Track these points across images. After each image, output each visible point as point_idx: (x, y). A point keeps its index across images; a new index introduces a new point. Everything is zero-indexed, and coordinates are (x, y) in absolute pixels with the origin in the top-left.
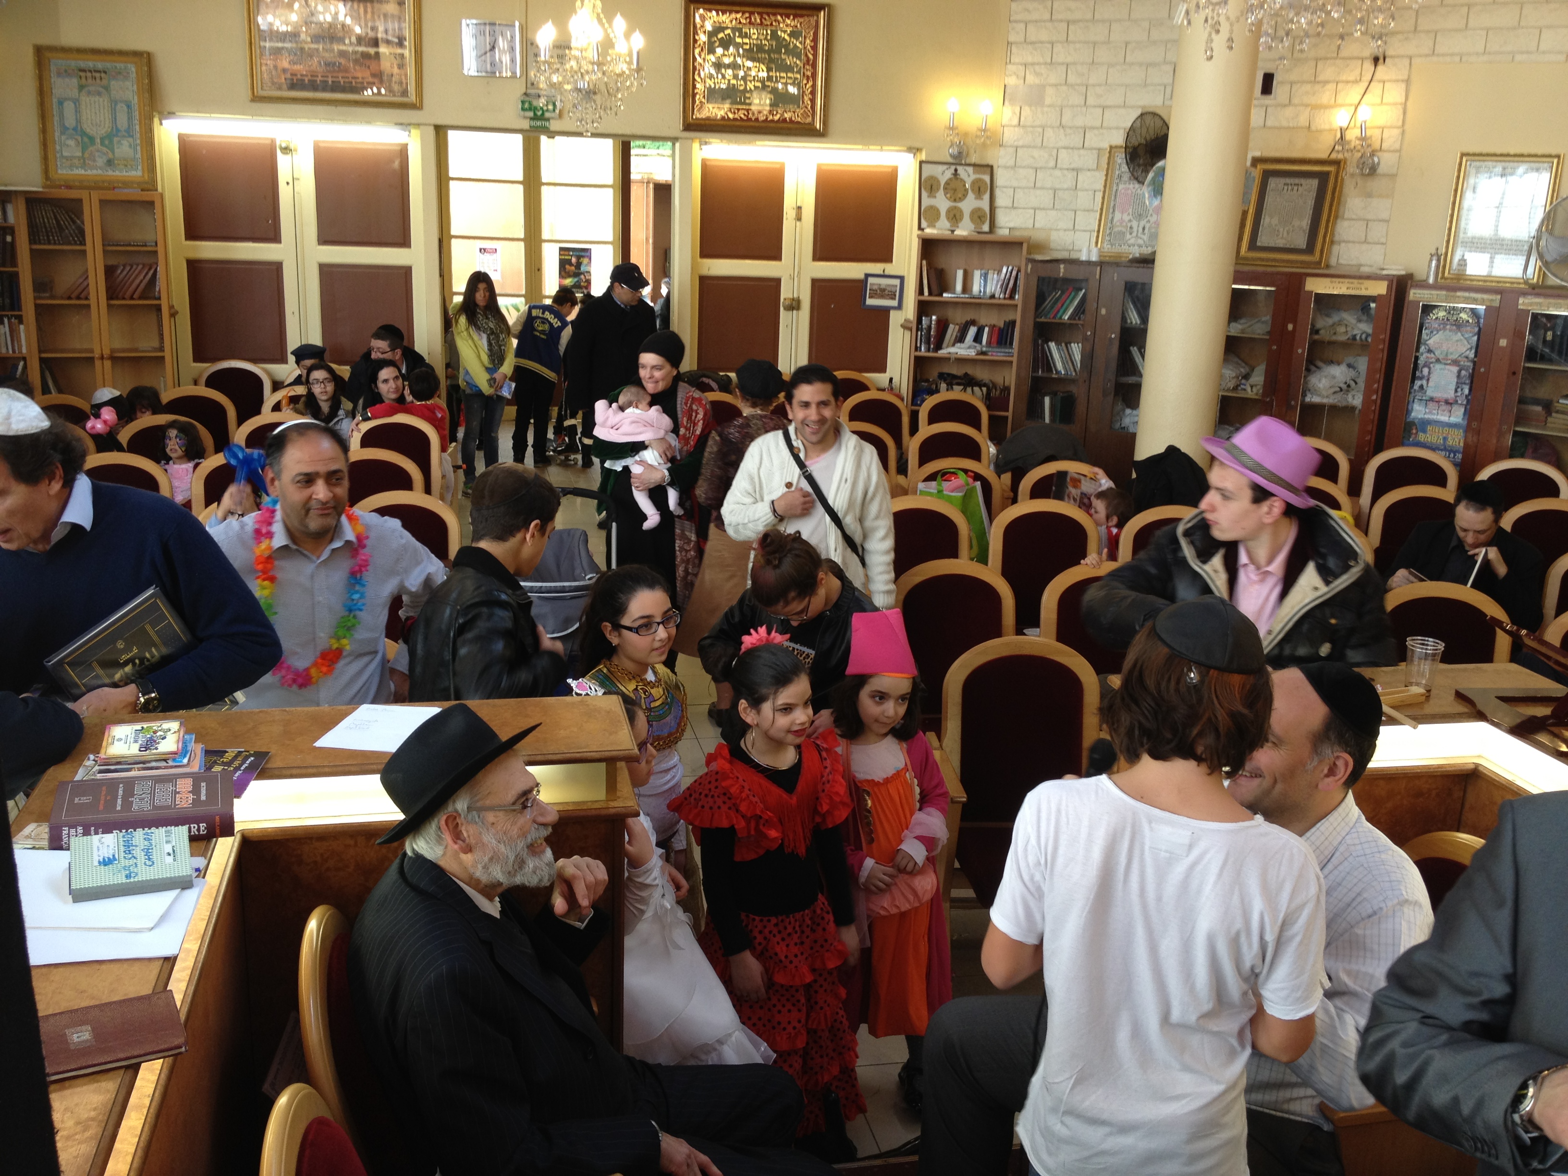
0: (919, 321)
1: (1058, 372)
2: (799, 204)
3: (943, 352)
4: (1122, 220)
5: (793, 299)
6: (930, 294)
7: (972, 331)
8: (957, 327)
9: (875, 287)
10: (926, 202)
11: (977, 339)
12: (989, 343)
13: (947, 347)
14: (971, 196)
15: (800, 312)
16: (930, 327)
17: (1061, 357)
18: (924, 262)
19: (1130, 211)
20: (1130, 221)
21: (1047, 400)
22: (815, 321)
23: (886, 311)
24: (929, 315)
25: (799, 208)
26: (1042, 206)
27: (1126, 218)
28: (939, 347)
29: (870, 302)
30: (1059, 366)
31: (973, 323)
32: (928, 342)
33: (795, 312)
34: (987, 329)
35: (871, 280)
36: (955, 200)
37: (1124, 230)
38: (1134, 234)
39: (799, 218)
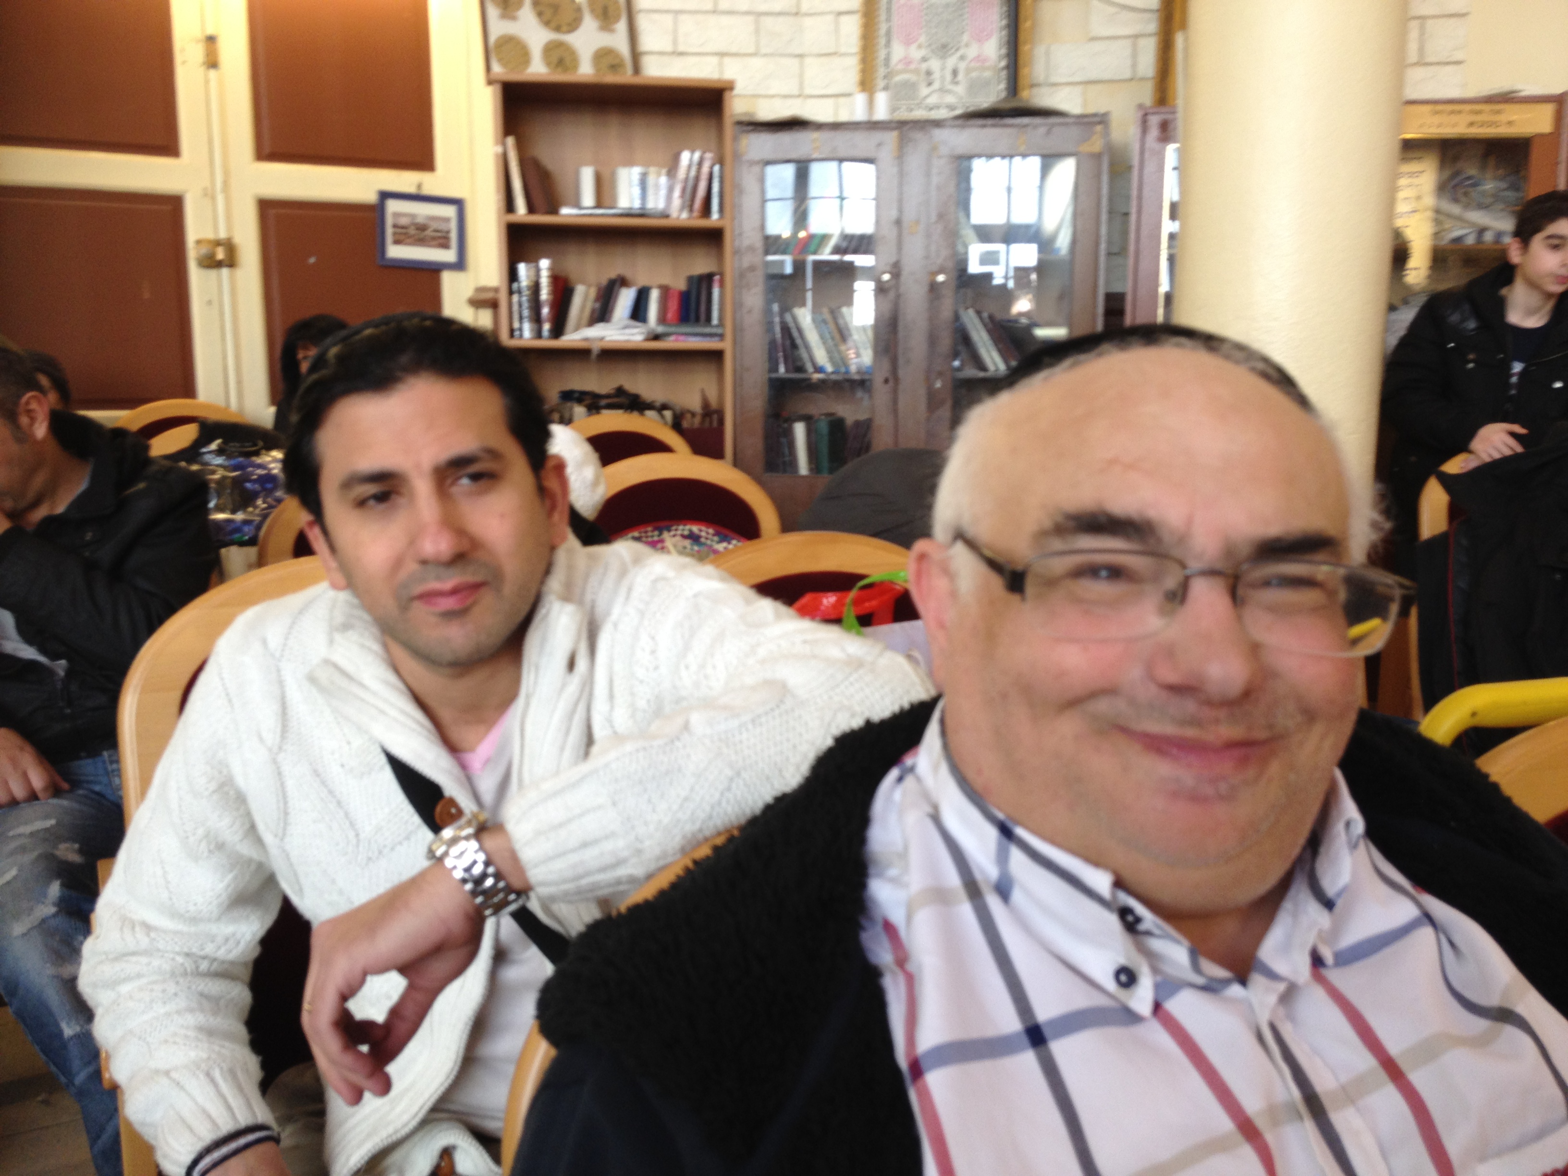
0: (513, 276)
1: (819, 369)
2: (210, 31)
3: (573, 338)
4: (907, 61)
5: (218, 243)
6: (531, 209)
7: (625, 299)
8: (593, 292)
9: (404, 221)
10: (499, 28)
11: (638, 313)
12: (662, 319)
13: (577, 328)
14: (589, 23)
15: (239, 273)
16: (536, 288)
17: (822, 337)
18: (510, 141)
19: (922, 39)
20: (924, 59)
21: (799, 430)
22: (276, 294)
23: (433, 271)
24: (531, 259)
25: (211, 40)
26: (734, 50)
27: (916, 53)
28: (558, 330)
29: (396, 252)
30: (821, 356)
31: (623, 282)
32: (537, 319)
33: (225, 271)
34: (654, 295)
35: (393, 206)
36: (558, 29)
37: (912, 77)
38: (936, 85)
39: (212, 63)
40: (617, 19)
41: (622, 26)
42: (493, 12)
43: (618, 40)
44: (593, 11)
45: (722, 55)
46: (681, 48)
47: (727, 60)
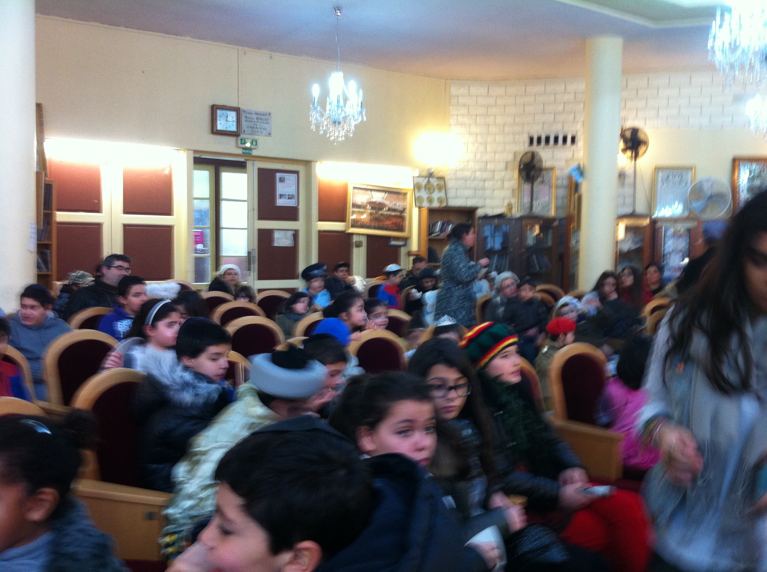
5: (359, 243)
10: (417, 194)
14: (436, 191)
15: (362, 248)
23: (400, 246)
29: (393, 243)
36: (430, 194)
41: (443, 191)
42: (416, 190)
43: (442, 194)
44: (438, 189)
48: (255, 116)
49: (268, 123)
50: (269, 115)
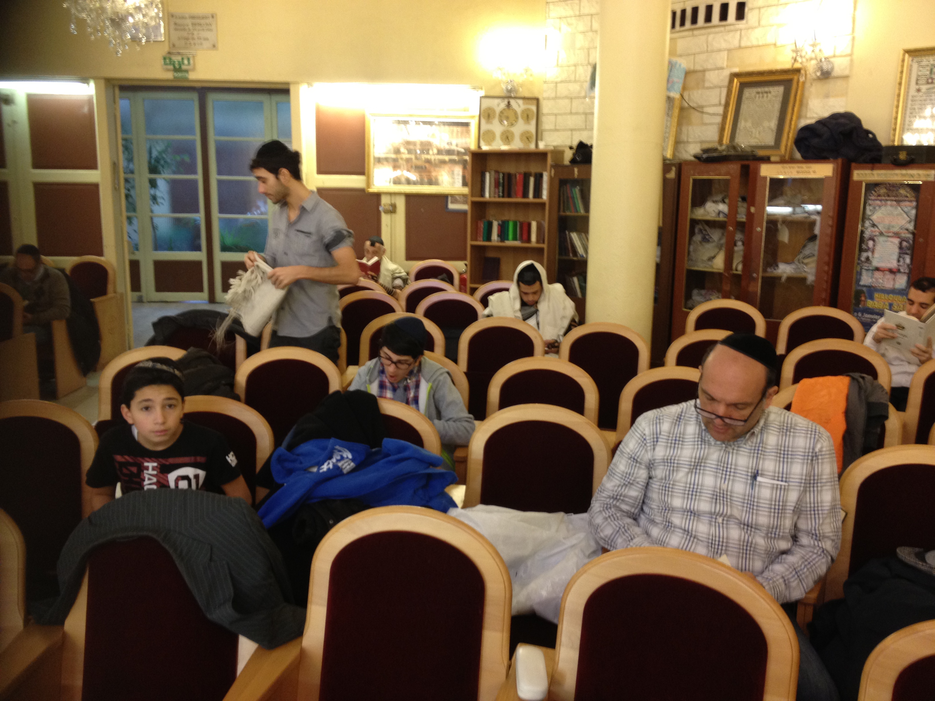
1: (581, 256)
5: (391, 207)
10: (484, 126)
14: (521, 121)
15: (397, 215)
17: (582, 244)
21: (575, 280)
23: (464, 213)
26: (577, 128)
29: (452, 206)
30: (581, 251)
33: (393, 214)
36: (508, 126)
40: (532, 119)
41: (534, 122)
42: (483, 121)
43: (532, 128)
44: (522, 118)
45: (572, 130)
46: (558, 128)
47: (574, 133)
48: (189, 22)
49: (210, 30)
50: (213, 17)
